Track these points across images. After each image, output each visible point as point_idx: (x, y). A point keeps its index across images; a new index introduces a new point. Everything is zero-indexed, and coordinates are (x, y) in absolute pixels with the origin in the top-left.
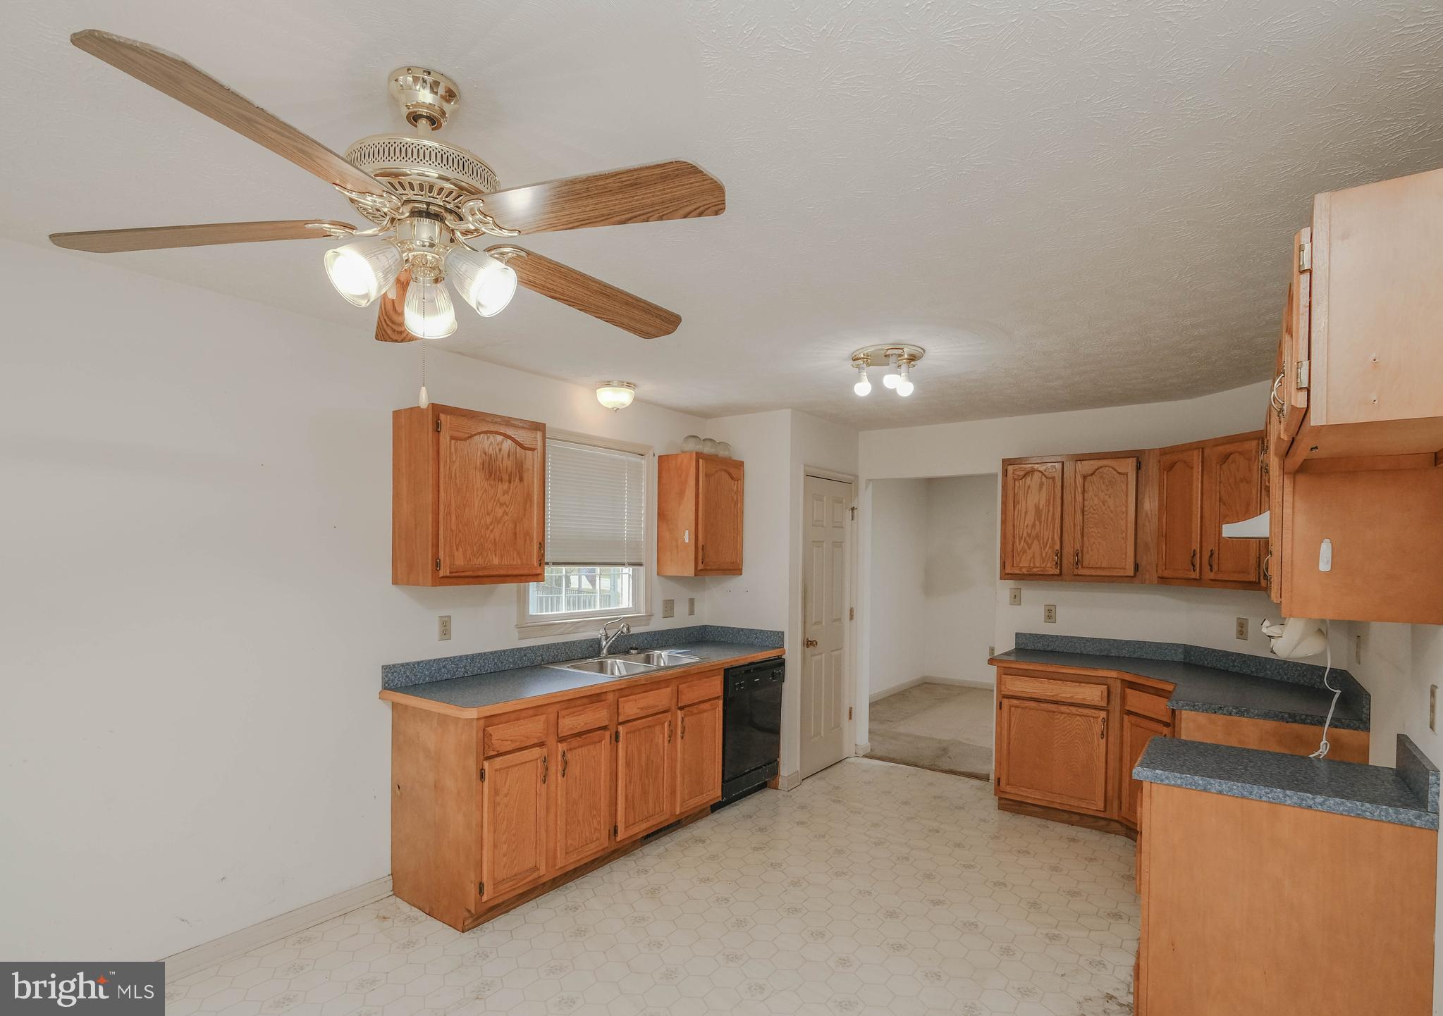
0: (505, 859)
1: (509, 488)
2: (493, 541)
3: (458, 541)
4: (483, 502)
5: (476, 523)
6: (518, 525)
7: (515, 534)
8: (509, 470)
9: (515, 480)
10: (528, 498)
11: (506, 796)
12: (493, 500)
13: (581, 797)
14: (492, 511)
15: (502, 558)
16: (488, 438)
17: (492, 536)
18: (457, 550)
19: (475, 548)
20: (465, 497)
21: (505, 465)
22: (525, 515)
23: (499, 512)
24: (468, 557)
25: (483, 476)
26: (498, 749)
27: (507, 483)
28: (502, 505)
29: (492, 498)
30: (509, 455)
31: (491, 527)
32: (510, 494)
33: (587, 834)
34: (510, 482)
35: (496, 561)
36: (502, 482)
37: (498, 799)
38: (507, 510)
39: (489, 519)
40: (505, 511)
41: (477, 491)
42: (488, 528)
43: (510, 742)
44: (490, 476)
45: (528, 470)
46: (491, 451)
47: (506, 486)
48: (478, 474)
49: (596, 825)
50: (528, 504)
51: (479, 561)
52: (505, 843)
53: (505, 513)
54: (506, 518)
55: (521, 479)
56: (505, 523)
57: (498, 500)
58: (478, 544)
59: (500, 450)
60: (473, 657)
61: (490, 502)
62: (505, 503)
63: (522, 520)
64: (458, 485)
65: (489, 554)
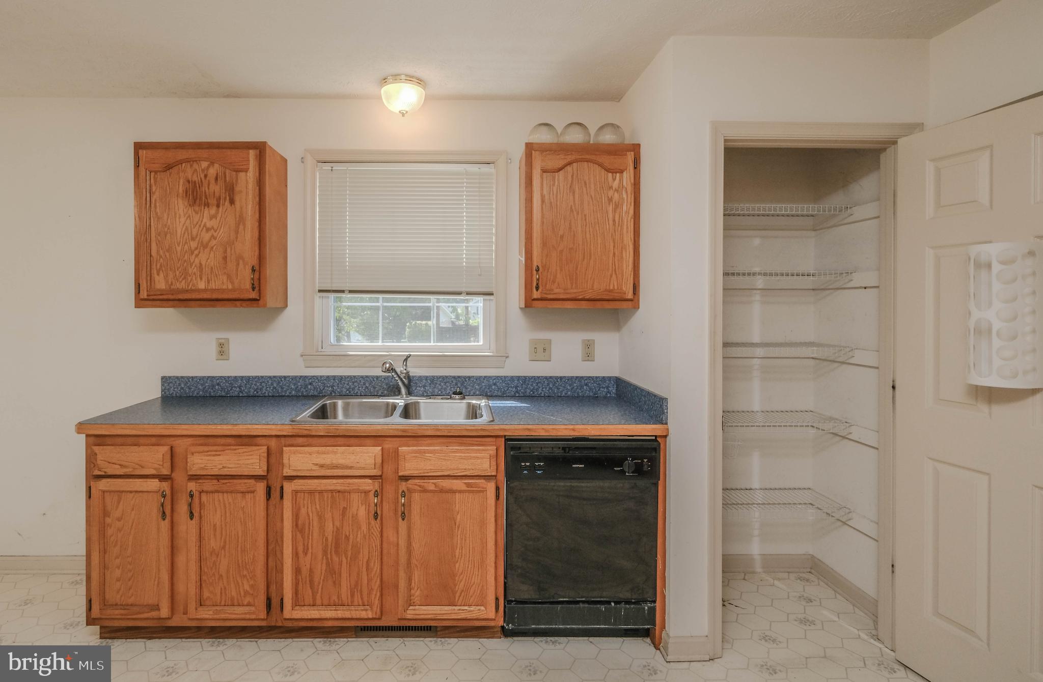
0: (118, 584)
1: (217, 213)
2: (198, 265)
3: (158, 267)
4: (187, 229)
5: (179, 249)
6: (229, 250)
7: (225, 258)
8: (217, 195)
9: (224, 205)
10: (241, 220)
11: (119, 519)
12: (198, 226)
13: (224, 548)
14: (196, 237)
15: (208, 282)
16: (191, 166)
17: (197, 261)
18: (158, 275)
19: (178, 273)
20: (166, 225)
21: (212, 190)
22: (237, 238)
23: (206, 236)
24: (170, 281)
25: (186, 204)
26: (106, 470)
27: (215, 208)
28: (208, 230)
29: (197, 223)
30: (216, 179)
31: (196, 252)
32: (218, 218)
33: (234, 594)
34: (218, 206)
35: (202, 285)
36: (208, 207)
37: (108, 520)
38: (215, 234)
39: (193, 244)
40: (213, 236)
41: (180, 218)
42: (192, 253)
43: (119, 467)
44: (195, 202)
45: (241, 192)
46: (195, 178)
47: (213, 211)
48: (180, 201)
49: (247, 587)
50: (241, 227)
51: (182, 285)
52: (118, 568)
53: (213, 237)
54: (213, 242)
55: (232, 202)
56: (212, 248)
57: (205, 225)
58: (180, 269)
59: (206, 176)
60: (248, 379)
61: (194, 228)
62: (213, 228)
63: (233, 244)
64: (159, 214)
65: (194, 278)
